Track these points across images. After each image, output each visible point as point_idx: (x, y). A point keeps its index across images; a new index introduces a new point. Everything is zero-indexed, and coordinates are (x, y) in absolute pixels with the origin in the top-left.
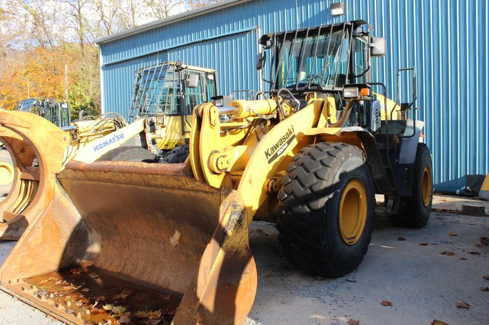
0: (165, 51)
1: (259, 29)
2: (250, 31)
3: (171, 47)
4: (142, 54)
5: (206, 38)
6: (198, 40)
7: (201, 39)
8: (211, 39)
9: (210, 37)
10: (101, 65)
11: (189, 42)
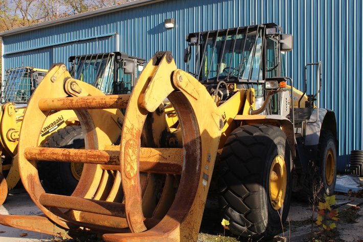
0: (52, 47)
1: (118, 35)
2: (112, 36)
3: (56, 44)
4: (34, 48)
5: (81, 39)
6: (75, 40)
7: (78, 39)
8: (85, 40)
9: (84, 39)
10: (3, 54)
11: (69, 41)
